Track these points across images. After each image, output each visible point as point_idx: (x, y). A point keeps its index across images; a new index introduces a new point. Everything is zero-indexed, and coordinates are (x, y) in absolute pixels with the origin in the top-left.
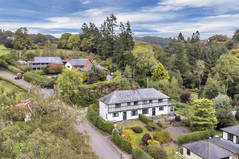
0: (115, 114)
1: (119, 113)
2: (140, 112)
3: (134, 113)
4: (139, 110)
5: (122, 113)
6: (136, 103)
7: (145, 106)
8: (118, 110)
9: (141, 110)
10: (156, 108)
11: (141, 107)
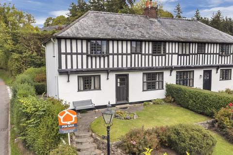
0: (88, 81)
1: (103, 77)
2: (170, 79)
3: (152, 79)
4: (166, 74)
5: (112, 76)
6: (158, 46)
7: (185, 62)
8: (98, 63)
9: (174, 73)
10: (214, 71)
11: (175, 64)
